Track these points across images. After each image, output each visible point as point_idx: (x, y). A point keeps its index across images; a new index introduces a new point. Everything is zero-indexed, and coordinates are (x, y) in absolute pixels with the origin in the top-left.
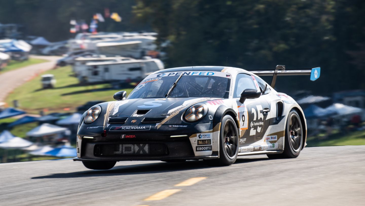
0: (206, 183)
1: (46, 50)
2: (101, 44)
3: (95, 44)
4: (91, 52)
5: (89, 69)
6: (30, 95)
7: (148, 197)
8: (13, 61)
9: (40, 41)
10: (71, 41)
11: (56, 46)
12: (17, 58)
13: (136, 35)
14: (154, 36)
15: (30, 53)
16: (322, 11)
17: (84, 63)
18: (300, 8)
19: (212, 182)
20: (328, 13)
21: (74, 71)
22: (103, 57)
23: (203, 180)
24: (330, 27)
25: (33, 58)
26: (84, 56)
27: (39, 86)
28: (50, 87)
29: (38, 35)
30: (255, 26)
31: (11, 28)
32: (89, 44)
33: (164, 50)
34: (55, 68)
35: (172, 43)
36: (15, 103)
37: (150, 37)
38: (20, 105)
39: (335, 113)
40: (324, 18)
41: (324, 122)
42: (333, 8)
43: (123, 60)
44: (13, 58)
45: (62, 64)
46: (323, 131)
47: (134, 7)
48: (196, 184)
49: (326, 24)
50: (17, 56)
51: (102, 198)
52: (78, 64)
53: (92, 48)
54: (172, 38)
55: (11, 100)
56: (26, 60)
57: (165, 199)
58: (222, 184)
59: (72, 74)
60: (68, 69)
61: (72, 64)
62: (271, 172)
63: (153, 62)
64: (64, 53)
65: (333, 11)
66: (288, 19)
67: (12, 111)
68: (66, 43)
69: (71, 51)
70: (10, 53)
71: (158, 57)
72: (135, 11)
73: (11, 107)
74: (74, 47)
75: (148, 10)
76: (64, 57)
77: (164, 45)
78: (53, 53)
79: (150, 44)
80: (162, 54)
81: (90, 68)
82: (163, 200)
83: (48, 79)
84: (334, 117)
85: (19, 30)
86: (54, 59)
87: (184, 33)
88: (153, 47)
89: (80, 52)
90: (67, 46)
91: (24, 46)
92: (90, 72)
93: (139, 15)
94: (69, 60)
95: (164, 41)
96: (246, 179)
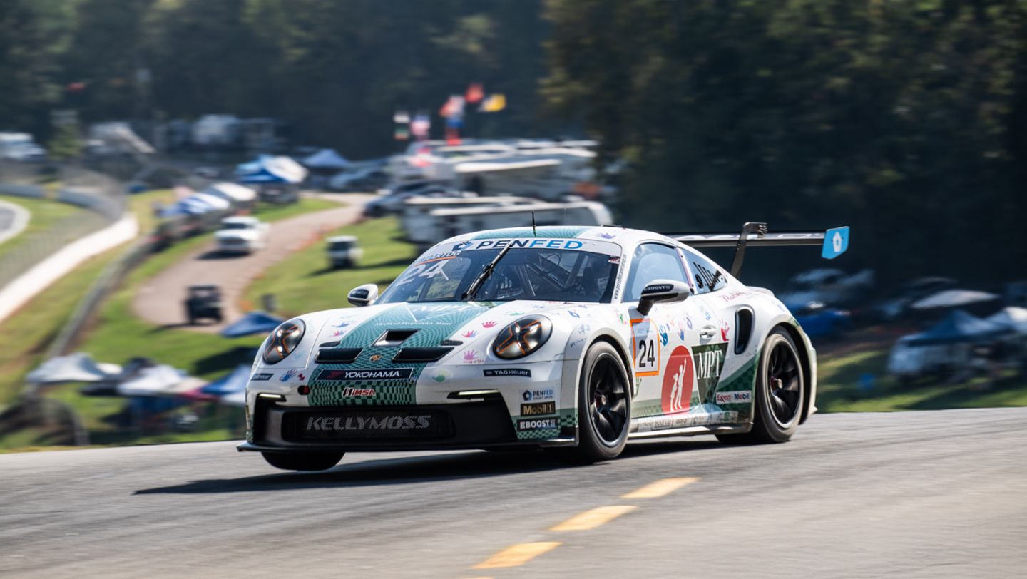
0: (695, 492)
1: (340, 180)
2: (467, 166)
3: (451, 166)
4: (441, 186)
5: (438, 225)
6: (302, 284)
7: (558, 523)
8: (264, 205)
9: (325, 157)
10: (398, 159)
11: (363, 170)
12: (273, 196)
13: (547, 147)
14: (589, 148)
15: (306, 185)
16: (981, 93)
17: (425, 209)
18: (931, 86)
19: (709, 489)
20: (994, 97)
21: (403, 228)
22: (471, 197)
23: (690, 485)
24: (998, 130)
25: (308, 196)
26: (426, 194)
27: (322, 263)
28: (346, 264)
29: (320, 144)
30: (825, 128)
31: (259, 128)
32: (439, 166)
33: (612, 180)
34: (358, 222)
35: (631, 165)
36: (267, 300)
37: (580, 150)
38: (279, 305)
39: (1009, 330)
40: (988, 107)
41: (984, 351)
42: (1008, 86)
43: (518, 203)
44: (263, 197)
45: (375, 211)
46: (980, 372)
47: (545, 81)
48: (672, 495)
49: (989, 121)
50: (273, 192)
51: (453, 524)
52: (412, 211)
53: (446, 176)
54: (630, 154)
55: (257, 294)
56: (293, 201)
57: (600, 528)
58: (732, 495)
59: (397, 234)
60: (389, 224)
61: (400, 212)
62: (850, 467)
63: (586, 209)
64: (381, 186)
65: (1008, 92)
66: (902, 110)
67: (261, 320)
68: (385, 164)
69: (399, 182)
70: (257, 186)
71: (598, 198)
72: (546, 91)
73: (259, 311)
74: (404, 172)
75: (577, 87)
76: (382, 196)
77: (612, 169)
78: (356, 187)
79: (579, 165)
80: (608, 190)
81: (441, 221)
82: (593, 529)
83: (343, 246)
84: (1007, 338)
85: (280, 132)
86: (359, 201)
87: (656, 141)
88: (587, 173)
89: (418, 184)
90: (387, 169)
91: (288, 169)
92: (441, 230)
93: (557, 100)
94: (393, 202)
95: (611, 160)
96: (788, 483)
